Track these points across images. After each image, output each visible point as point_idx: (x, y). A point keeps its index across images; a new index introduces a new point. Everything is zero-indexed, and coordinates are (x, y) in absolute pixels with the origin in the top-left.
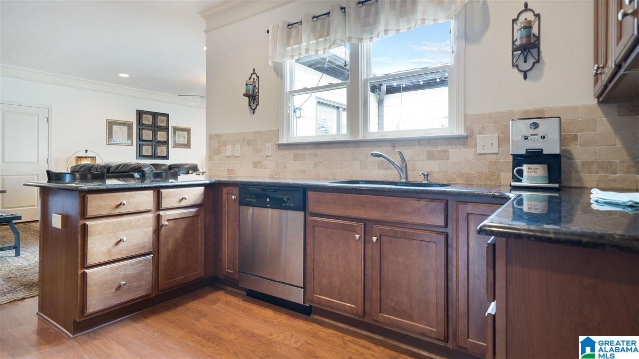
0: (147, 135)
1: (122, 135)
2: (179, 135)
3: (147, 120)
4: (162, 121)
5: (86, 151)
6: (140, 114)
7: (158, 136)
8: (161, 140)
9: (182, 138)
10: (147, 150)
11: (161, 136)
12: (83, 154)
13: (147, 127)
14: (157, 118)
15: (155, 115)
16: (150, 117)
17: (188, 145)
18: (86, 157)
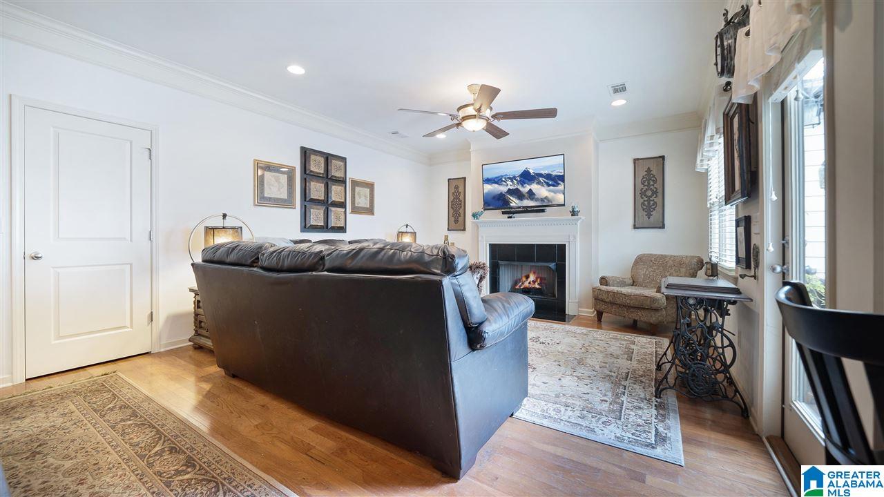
0: (317, 190)
1: (279, 190)
2: (359, 194)
3: (317, 166)
4: (338, 169)
5: (225, 216)
6: (306, 153)
7: (333, 193)
8: (337, 200)
9: (364, 197)
10: (316, 216)
11: (336, 193)
12: (218, 222)
13: (316, 176)
14: (331, 162)
15: (328, 158)
16: (322, 160)
17: (370, 211)
18: (224, 228)
